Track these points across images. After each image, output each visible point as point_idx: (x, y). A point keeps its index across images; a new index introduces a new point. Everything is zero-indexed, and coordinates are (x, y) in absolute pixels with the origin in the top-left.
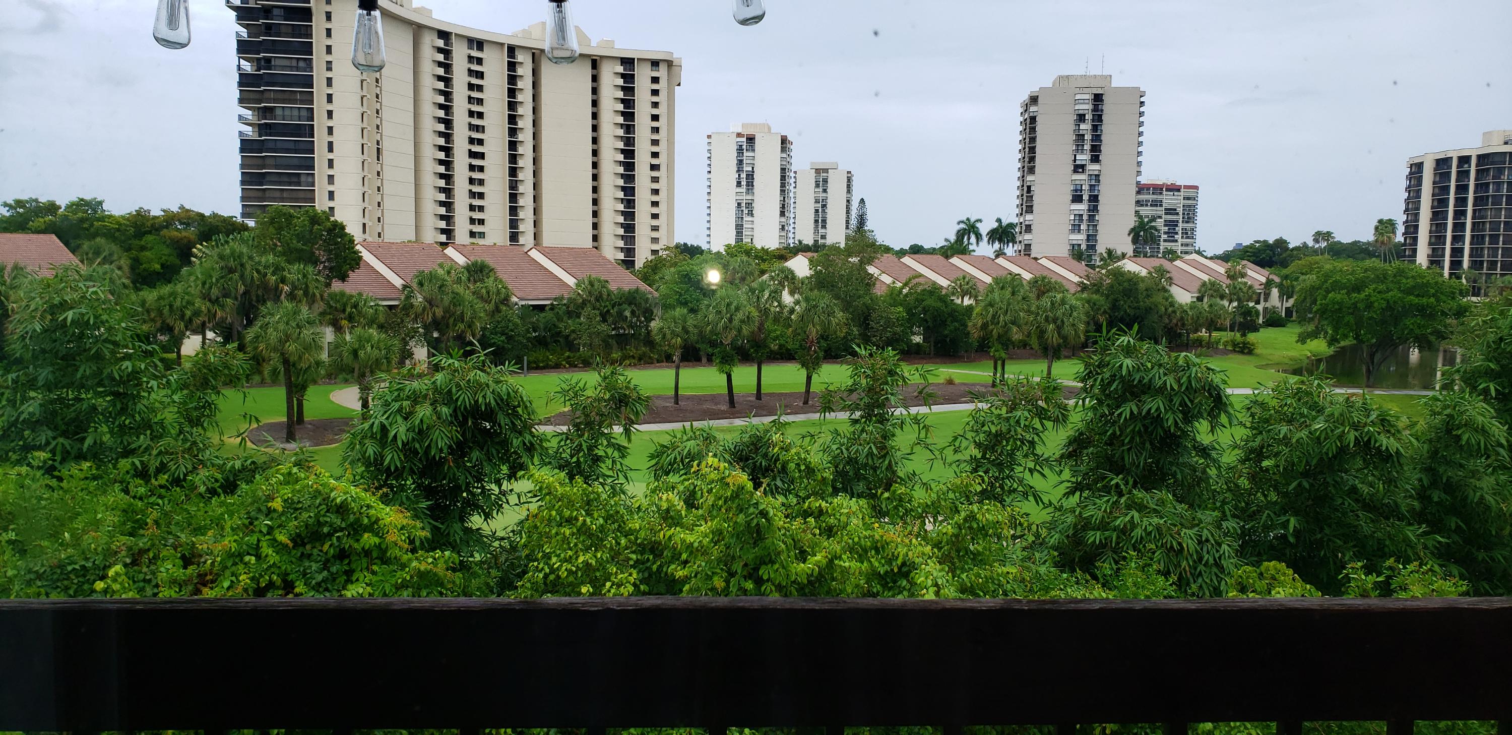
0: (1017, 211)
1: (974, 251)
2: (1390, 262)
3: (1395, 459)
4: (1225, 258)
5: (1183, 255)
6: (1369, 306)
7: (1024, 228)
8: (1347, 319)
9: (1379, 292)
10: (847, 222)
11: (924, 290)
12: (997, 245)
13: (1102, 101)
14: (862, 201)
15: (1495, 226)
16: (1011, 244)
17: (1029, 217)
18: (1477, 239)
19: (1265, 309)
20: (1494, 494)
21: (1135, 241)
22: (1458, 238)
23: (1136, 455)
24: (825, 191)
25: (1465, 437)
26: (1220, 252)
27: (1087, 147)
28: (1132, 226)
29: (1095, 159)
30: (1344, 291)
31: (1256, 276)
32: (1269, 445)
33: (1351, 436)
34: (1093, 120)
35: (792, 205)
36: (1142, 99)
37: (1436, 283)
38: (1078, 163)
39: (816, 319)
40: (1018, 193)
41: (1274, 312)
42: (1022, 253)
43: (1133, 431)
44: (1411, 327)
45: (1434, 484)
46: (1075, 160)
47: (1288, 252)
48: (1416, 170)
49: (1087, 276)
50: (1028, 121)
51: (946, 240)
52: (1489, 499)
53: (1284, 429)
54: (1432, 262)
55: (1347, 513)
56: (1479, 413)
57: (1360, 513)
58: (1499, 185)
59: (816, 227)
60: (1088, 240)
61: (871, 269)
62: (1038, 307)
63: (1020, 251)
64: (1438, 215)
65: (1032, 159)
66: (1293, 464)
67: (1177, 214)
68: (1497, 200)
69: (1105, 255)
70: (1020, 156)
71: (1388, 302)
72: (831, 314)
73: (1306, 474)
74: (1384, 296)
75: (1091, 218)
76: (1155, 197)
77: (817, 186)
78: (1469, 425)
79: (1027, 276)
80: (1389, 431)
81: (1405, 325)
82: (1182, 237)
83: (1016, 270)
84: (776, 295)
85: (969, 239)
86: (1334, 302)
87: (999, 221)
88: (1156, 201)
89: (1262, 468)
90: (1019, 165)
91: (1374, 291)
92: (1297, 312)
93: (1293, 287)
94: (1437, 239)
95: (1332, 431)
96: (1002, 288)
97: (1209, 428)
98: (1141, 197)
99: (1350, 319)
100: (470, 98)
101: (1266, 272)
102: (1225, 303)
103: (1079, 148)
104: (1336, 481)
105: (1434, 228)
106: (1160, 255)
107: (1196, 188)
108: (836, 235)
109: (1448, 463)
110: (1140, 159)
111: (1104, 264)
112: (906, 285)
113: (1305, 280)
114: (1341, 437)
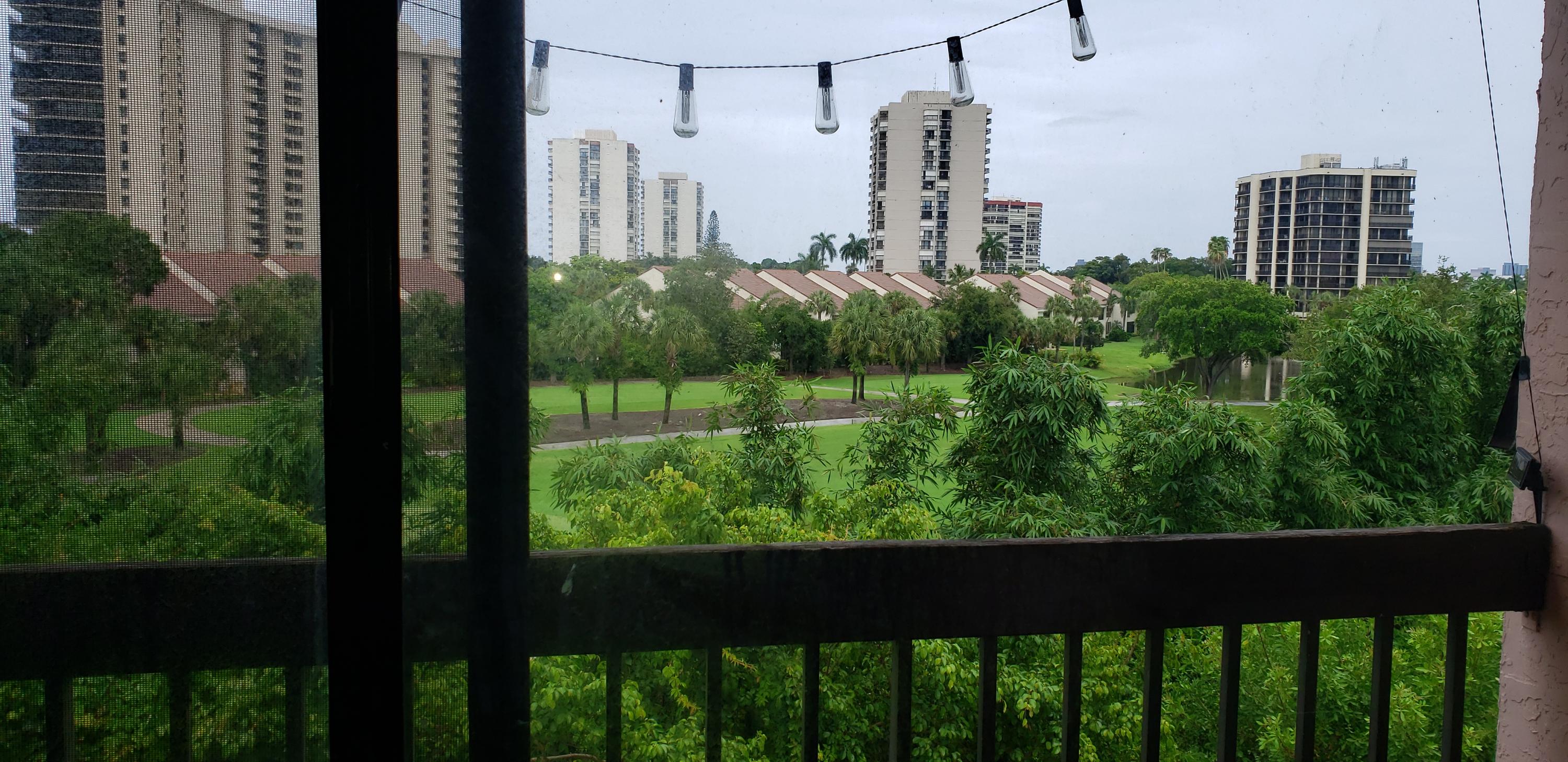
0: (869, 227)
1: (827, 266)
2: (1223, 278)
3: (1253, 461)
4: (1069, 274)
5: (1029, 272)
6: (1206, 321)
7: (875, 244)
8: (1186, 333)
9: (1215, 307)
10: (699, 235)
11: (783, 305)
12: (850, 261)
13: (950, 117)
14: (714, 213)
15: (1314, 245)
16: (864, 260)
17: (880, 233)
18: (1299, 257)
19: (1108, 324)
20: (1337, 492)
21: (983, 257)
22: (1282, 256)
23: (1024, 461)
24: (674, 202)
25: (1311, 439)
26: (1063, 268)
27: (936, 164)
28: (980, 243)
29: (944, 176)
30: (1185, 306)
31: (1100, 292)
32: (1139, 451)
33: (1214, 440)
34: (941, 137)
35: (640, 216)
36: (989, 117)
37: (1266, 299)
38: (927, 179)
39: (676, 335)
40: (869, 208)
41: (1117, 327)
42: (874, 269)
43: (1021, 438)
44: (1245, 340)
45: (1286, 484)
46: (924, 177)
47: (1129, 268)
48: (1244, 189)
49: (940, 292)
50: (878, 136)
51: (800, 255)
52: (1333, 497)
53: (1153, 435)
54: (1260, 279)
55: (1212, 512)
56: (1322, 417)
57: (1222, 513)
58: (1316, 205)
59: (666, 239)
60: (937, 256)
61: (728, 284)
62: (895, 323)
63: (872, 267)
64: (1264, 234)
65: (883, 175)
66: (1162, 468)
67: (1022, 231)
68: (1315, 222)
69: (955, 271)
70: (870, 172)
71: (1224, 316)
72: (691, 329)
73: (1175, 478)
74: (1220, 311)
75: (941, 235)
76: (1000, 213)
77: (666, 197)
78: (1314, 428)
79: (881, 292)
80: (1246, 435)
81: (1239, 338)
82: (1027, 254)
83: (870, 285)
84: (631, 311)
85: (823, 254)
86: (1174, 317)
87: (852, 236)
88: (1002, 218)
89: (1133, 472)
90: (870, 181)
91: (1211, 306)
92: (1138, 327)
93: (1134, 302)
94: (1264, 257)
95: (1197, 436)
96: (861, 304)
97: (1089, 436)
98: (988, 214)
99: (1189, 333)
100: (286, 97)
101: (1108, 288)
102: (1071, 318)
103: (928, 165)
104: (1201, 483)
105: (1261, 246)
106: (1006, 272)
107: (1040, 205)
108: (687, 248)
109: (1297, 464)
110: (987, 176)
111: (954, 280)
112: (763, 300)
113: (1145, 296)
114: (1205, 441)
